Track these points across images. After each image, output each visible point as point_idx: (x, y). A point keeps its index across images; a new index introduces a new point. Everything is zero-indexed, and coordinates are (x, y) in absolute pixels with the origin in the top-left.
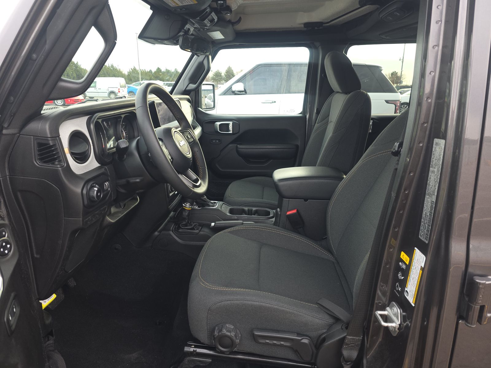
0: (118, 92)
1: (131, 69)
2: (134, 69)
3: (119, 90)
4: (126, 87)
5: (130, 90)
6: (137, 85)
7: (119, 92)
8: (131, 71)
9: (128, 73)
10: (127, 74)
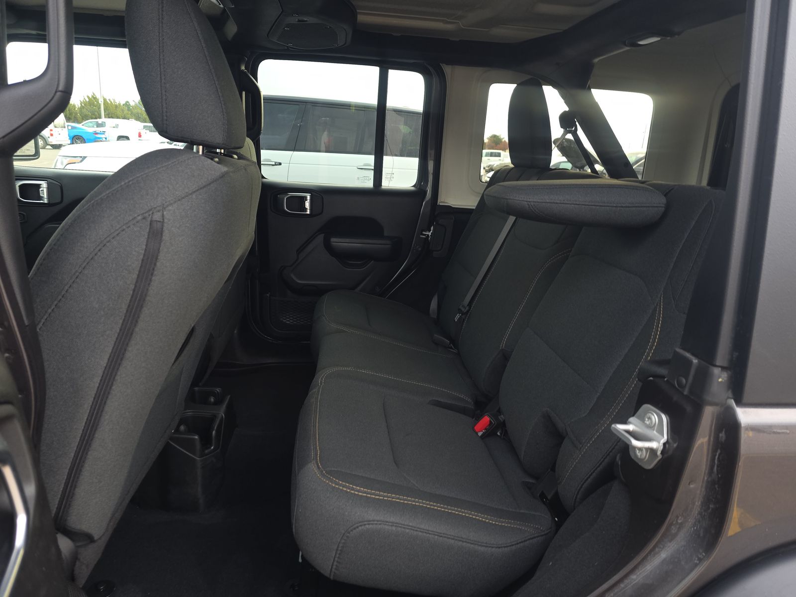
0: (49, 136)
1: (88, 97)
2: (93, 96)
3: (52, 132)
4: (65, 127)
5: (75, 132)
6: (91, 125)
7: (52, 135)
8: (88, 100)
9: (81, 104)
10: (80, 106)
